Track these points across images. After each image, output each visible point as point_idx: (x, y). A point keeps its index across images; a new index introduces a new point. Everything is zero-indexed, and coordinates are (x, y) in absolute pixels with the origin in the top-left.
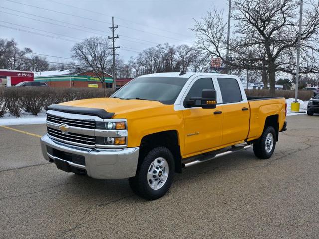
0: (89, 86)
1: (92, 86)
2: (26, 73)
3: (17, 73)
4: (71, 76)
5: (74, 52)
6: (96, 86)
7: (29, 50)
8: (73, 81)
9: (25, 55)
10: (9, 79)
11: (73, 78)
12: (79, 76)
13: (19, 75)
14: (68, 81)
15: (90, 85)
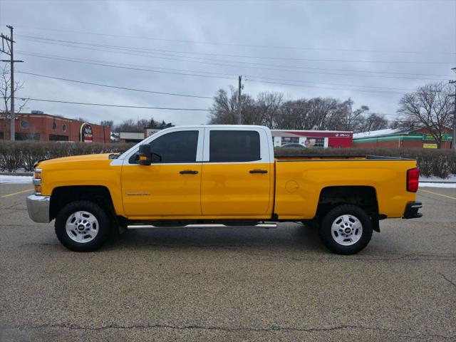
0: (424, 147)
1: (429, 147)
2: (344, 133)
3: (335, 133)
4: (401, 135)
5: (402, 105)
6: (435, 146)
7: (365, 108)
8: (402, 141)
9: (361, 114)
10: (326, 140)
11: (402, 137)
12: (410, 134)
13: (337, 135)
14: (396, 142)
15: (426, 146)
